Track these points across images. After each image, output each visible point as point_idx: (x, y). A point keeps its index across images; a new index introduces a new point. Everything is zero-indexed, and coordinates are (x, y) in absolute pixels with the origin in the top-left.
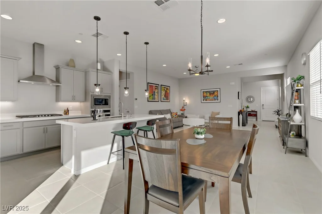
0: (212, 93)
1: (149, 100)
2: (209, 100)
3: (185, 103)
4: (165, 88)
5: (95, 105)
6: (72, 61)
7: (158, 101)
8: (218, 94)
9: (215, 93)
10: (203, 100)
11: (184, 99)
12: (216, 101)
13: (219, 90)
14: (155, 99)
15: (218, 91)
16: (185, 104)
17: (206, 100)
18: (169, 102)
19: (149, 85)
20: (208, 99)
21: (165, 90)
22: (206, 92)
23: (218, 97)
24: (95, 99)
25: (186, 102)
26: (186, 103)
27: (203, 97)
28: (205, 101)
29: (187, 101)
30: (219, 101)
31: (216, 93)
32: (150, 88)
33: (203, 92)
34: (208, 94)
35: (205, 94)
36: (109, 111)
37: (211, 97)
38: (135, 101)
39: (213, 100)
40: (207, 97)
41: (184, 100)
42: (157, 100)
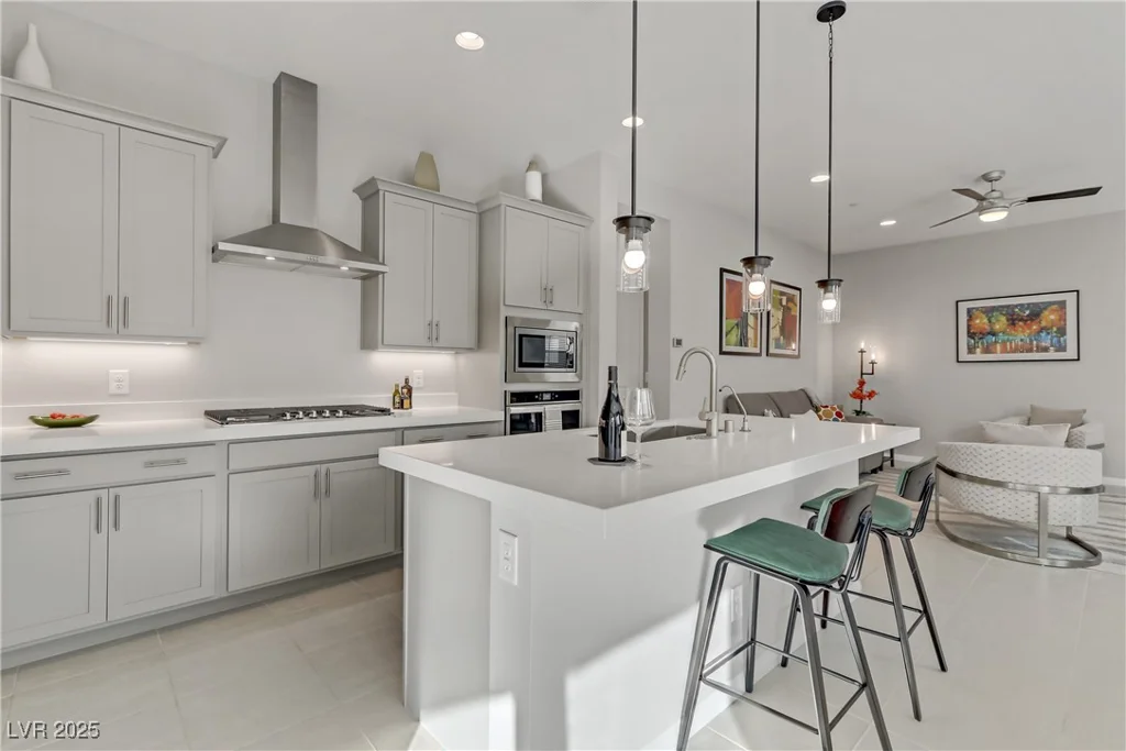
0: (1025, 316)
1: (725, 349)
2: (1004, 351)
3: (866, 362)
4: (782, 294)
5: (522, 365)
6: (427, 160)
7: (758, 351)
8: (1063, 318)
9: (1046, 313)
10: (971, 350)
11: (862, 346)
12: (1052, 354)
13: (1070, 299)
14: (746, 345)
15: (1062, 304)
16: (868, 369)
17: (987, 350)
18: (798, 357)
19: (728, 281)
20: (998, 347)
21: (784, 303)
22: (989, 311)
23: (1062, 331)
24: (521, 336)
25: (873, 357)
26: (873, 363)
27: (971, 335)
28: (979, 355)
29: (877, 354)
30: (1071, 353)
31: (1049, 317)
32: (729, 291)
33: (969, 311)
34: (1001, 323)
35: (981, 322)
36: (574, 395)
37: (1021, 335)
38: (672, 348)
39: (1030, 350)
40: (994, 334)
41: (862, 352)
42: (756, 346)
